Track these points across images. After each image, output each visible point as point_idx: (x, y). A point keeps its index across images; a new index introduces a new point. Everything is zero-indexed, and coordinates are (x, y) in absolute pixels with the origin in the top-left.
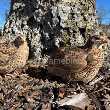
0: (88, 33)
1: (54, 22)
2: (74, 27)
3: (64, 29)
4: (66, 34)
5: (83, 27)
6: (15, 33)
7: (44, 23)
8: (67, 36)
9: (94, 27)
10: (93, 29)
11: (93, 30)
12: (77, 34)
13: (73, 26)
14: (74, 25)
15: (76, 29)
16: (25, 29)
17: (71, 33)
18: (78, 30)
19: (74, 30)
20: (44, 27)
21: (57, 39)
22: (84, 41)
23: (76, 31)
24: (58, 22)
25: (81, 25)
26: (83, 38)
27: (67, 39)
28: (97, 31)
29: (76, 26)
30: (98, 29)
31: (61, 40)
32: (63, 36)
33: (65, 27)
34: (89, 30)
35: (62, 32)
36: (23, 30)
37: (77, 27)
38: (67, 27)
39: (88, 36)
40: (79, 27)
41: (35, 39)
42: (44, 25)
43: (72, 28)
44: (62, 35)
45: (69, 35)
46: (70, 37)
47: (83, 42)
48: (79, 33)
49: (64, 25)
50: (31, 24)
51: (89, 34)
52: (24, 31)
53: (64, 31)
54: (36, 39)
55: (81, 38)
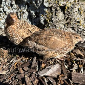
0: (67, 10)
1: (38, 1)
2: (56, 6)
3: (47, 8)
4: (49, 13)
5: (63, 5)
6: (6, 12)
7: (30, 2)
8: (50, 14)
9: (73, 5)
10: (72, 6)
11: (72, 8)
12: (58, 12)
13: (54, 4)
14: (56, 4)
15: (57, 8)
16: (14, 8)
17: (53, 12)
18: (59, 8)
19: (56, 8)
20: (30, 6)
21: (42, 17)
22: (64, 17)
23: (57, 9)
24: (42, 1)
25: (62, 3)
26: (63, 15)
27: (50, 17)
28: (76, 8)
29: (57, 4)
30: (77, 6)
31: (45, 18)
32: (47, 15)
33: (48, 6)
34: (68, 8)
35: (45, 11)
36: (12, 9)
37: (58, 6)
38: (49, 6)
39: (68, 13)
40: (60, 6)
41: (23, 17)
42: (30, 4)
43: (54, 7)
44: (46, 13)
45: (52, 13)
46: (53, 15)
47: (64, 19)
48: (60, 11)
49: (47, 5)
50: (19, 3)
51: (69, 12)
52: (14, 10)
53: (47, 10)
54: (25, 17)
55: (62, 15)
